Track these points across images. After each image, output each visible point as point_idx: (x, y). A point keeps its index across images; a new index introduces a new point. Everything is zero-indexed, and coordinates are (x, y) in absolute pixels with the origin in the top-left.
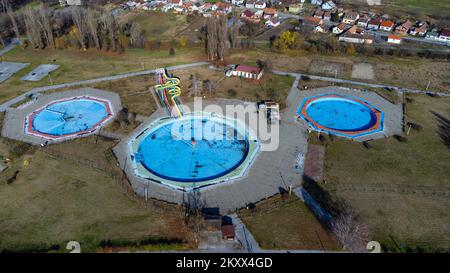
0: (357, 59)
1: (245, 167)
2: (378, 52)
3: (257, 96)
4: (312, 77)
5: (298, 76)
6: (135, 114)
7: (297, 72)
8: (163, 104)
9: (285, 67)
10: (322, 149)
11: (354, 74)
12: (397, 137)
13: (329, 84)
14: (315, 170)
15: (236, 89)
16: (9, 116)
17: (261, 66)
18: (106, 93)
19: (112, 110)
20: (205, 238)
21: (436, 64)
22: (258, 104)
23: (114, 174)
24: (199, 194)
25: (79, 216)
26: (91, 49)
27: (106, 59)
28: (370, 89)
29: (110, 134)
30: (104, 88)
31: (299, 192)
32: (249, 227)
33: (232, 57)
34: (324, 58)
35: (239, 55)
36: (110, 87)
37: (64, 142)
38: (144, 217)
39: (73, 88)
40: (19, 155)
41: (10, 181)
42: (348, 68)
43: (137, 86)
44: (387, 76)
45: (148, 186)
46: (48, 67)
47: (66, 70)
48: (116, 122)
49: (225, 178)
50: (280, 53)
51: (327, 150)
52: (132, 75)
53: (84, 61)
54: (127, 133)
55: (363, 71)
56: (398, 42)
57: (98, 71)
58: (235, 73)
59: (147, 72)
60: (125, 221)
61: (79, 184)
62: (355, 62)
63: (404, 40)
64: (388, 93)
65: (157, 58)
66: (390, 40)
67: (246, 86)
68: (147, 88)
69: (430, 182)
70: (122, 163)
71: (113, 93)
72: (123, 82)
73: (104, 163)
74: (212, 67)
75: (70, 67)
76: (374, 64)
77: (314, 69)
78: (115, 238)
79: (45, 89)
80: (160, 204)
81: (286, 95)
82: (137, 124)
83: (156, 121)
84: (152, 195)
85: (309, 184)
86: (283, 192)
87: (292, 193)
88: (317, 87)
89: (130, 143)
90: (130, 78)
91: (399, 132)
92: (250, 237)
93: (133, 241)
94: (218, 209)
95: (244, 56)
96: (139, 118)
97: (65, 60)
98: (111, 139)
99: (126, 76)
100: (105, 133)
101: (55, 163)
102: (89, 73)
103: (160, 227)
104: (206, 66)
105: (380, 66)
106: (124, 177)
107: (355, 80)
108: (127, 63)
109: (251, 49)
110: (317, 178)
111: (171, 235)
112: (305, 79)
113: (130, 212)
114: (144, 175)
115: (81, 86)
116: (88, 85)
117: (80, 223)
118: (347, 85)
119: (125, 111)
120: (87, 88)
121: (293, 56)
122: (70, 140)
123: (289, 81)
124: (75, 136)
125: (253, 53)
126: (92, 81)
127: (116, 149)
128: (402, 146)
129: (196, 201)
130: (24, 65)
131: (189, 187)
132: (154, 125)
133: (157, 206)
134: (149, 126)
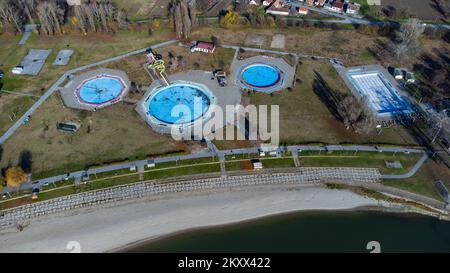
0: (276, 31)
2: (290, 24)
3: (213, 66)
4: (245, 49)
5: (237, 49)
6: (140, 86)
7: (237, 45)
8: (155, 77)
9: (228, 41)
10: (248, 99)
11: (273, 45)
12: (289, 88)
13: (256, 54)
15: (199, 62)
16: (63, 93)
17: (213, 42)
18: (116, 71)
19: (124, 84)
20: (194, 149)
21: (323, 33)
22: (214, 73)
23: (141, 124)
25: (132, 145)
26: (90, 32)
27: (104, 42)
28: (280, 56)
29: (130, 101)
30: (113, 68)
33: (194, 33)
34: (255, 31)
35: (198, 32)
36: (116, 66)
37: (105, 107)
38: (163, 143)
39: (92, 68)
40: (84, 117)
41: (88, 132)
42: (269, 39)
43: (134, 64)
44: (292, 45)
45: (160, 128)
46: (66, 53)
47: (80, 54)
48: (131, 92)
50: (226, 28)
52: (128, 55)
53: (90, 45)
54: (139, 99)
55: (279, 42)
56: (305, 13)
57: (102, 54)
58: (197, 49)
59: (137, 52)
60: (154, 145)
61: (124, 131)
62: (275, 34)
63: (310, 11)
64: (289, 59)
65: (140, 38)
66: (300, 12)
67: (205, 59)
68: (141, 65)
69: (298, 112)
70: (143, 117)
71: (121, 71)
72: (123, 62)
73: (132, 117)
74: (180, 44)
75: (81, 51)
76: (286, 35)
77: (248, 42)
79: (74, 71)
81: (229, 64)
82: (144, 92)
83: (154, 89)
84: (164, 132)
88: (250, 57)
89: (143, 105)
90: (128, 58)
91: (290, 85)
93: (161, 153)
95: (202, 33)
96: (143, 88)
97: (76, 45)
98: (132, 104)
99: (124, 56)
100: (126, 100)
101: (106, 120)
102: (97, 55)
104: (177, 44)
105: (290, 36)
106: (147, 125)
107: (272, 49)
108: (121, 44)
109: (206, 26)
111: (178, 149)
112: (242, 51)
113: (156, 141)
114: (157, 122)
115: (97, 66)
116: (102, 66)
117: (134, 148)
118: (267, 54)
119: (133, 84)
120: (102, 68)
121: (234, 30)
122: (108, 106)
123: (231, 52)
124: (109, 103)
125: (207, 29)
126: (103, 62)
127: (136, 109)
128: (290, 93)
130: (48, 52)
132: (154, 92)
134: (151, 93)
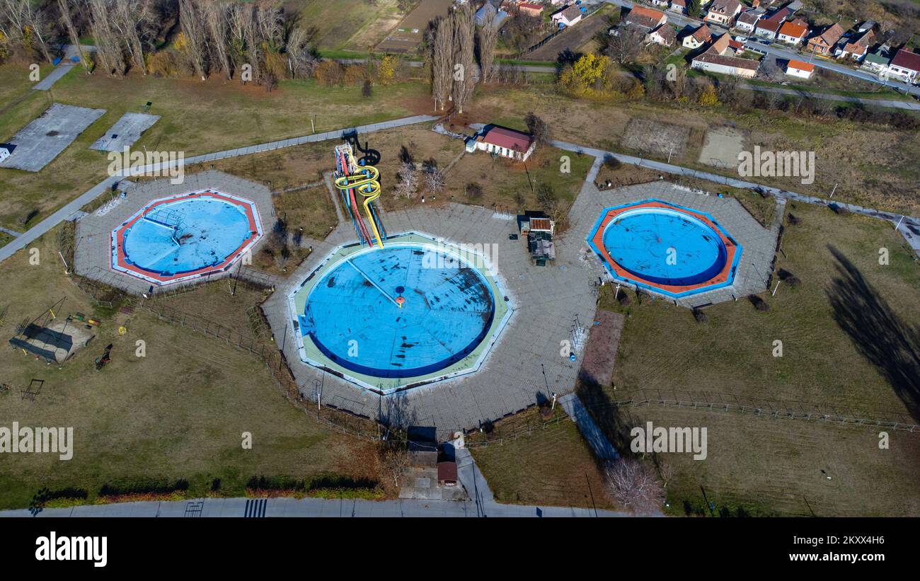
0: (719, 119)
1: (484, 352)
2: (760, 102)
3: (519, 200)
4: (623, 159)
5: (599, 156)
6: (299, 235)
7: (599, 146)
8: (348, 214)
9: (576, 134)
10: (618, 320)
11: (706, 157)
12: (754, 299)
13: (655, 176)
14: (601, 363)
15: (480, 182)
17: (532, 131)
18: (247, 184)
19: (258, 224)
20: (411, 482)
22: (520, 220)
23: (266, 357)
24: (406, 401)
25: (214, 433)
28: (728, 192)
29: (258, 277)
30: (242, 174)
31: (568, 403)
32: (481, 463)
33: (482, 103)
34: (655, 112)
35: (495, 101)
36: (252, 170)
37: (180, 290)
38: (314, 441)
40: (109, 313)
41: (100, 365)
42: (697, 140)
43: (302, 170)
45: (322, 383)
46: (138, 121)
48: (267, 252)
49: (449, 372)
50: (572, 98)
51: (627, 322)
52: (294, 142)
53: (204, 108)
54: (286, 274)
55: (724, 147)
56: (805, 75)
58: (482, 146)
59: (321, 137)
61: (211, 375)
62: (714, 126)
64: (759, 202)
65: (338, 102)
66: (791, 71)
67: (500, 175)
68: (321, 175)
70: (278, 335)
71: (260, 186)
72: (275, 160)
73: (247, 334)
74: (440, 128)
76: (748, 132)
77: (632, 140)
78: (270, 474)
80: (342, 417)
81: (571, 200)
82: (304, 255)
83: (335, 250)
84: (328, 400)
85: (588, 389)
86: (543, 402)
87: (558, 404)
88: (633, 183)
89: (291, 295)
90: (289, 151)
91: (760, 289)
92: (482, 482)
93: (299, 479)
94: (433, 429)
96: (306, 243)
98: (259, 287)
99: (281, 145)
100: (247, 274)
101: (168, 331)
103: (341, 458)
104: (430, 126)
106: (282, 364)
107: (705, 169)
108: (282, 113)
109: (518, 87)
110: (603, 378)
111: (356, 473)
112: (611, 163)
113: (293, 429)
114: (316, 361)
116: (213, 165)
117: (218, 445)
118: (687, 181)
119: (281, 228)
120: (212, 173)
121: (597, 105)
123: (581, 166)
124: (196, 277)
125: (521, 95)
126: (220, 156)
127: (268, 307)
129: (400, 414)
130: (95, 114)
131: (389, 386)
132: (332, 259)
133: (336, 420)
134: (323, 261)
